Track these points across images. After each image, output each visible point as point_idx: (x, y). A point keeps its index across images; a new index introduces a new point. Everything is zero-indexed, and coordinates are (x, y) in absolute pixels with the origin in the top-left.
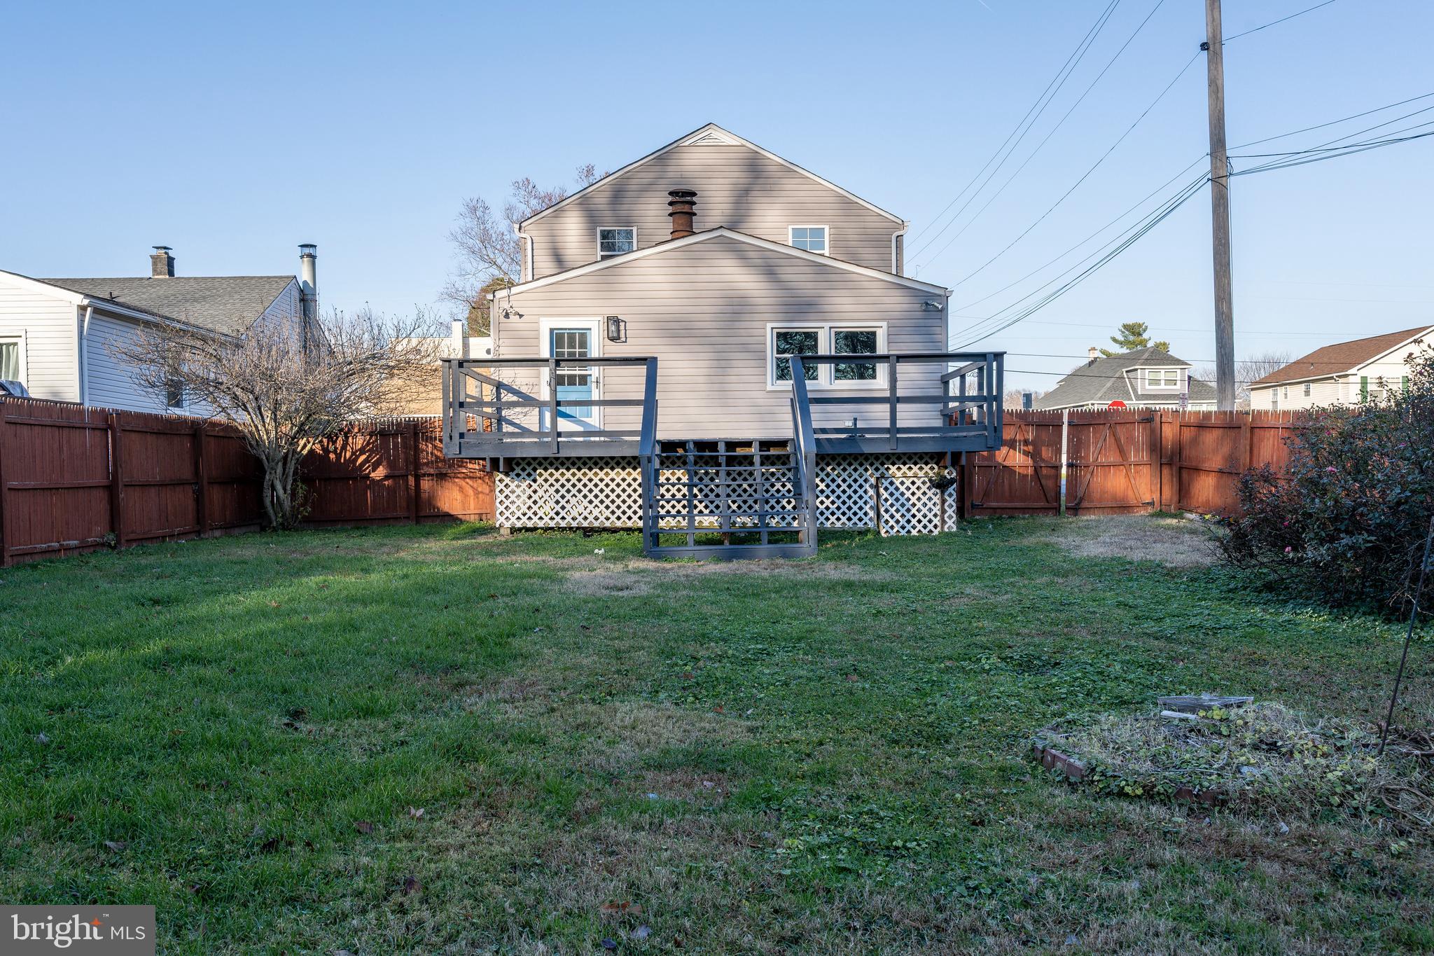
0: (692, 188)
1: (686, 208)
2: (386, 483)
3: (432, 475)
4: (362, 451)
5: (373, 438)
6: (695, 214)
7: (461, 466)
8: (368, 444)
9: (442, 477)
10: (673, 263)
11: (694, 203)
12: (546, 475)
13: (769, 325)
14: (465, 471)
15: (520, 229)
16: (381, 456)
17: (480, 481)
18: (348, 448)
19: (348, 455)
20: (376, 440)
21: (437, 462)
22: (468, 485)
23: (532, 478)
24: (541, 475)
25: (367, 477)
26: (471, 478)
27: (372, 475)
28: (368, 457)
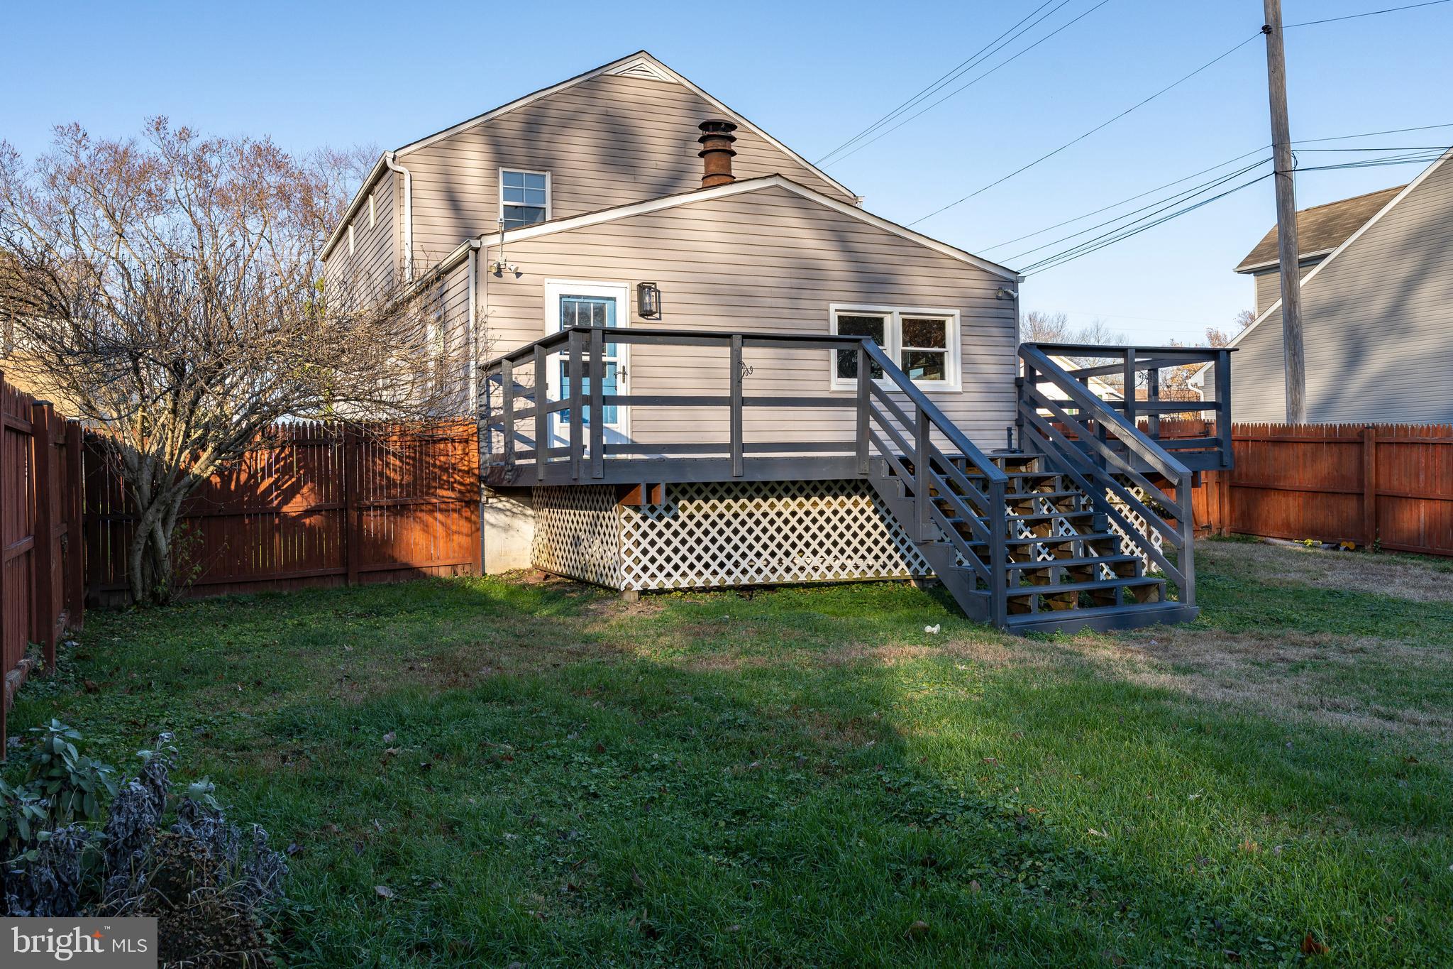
0: (733, 118)
1: (718, 144)
2: (307, 521)
3: (382, 508)
4: (267, 471)
5: (287, 451)
6: (733, 154)
7: (427, 494)
8: (277, 460)
9: (400, 509)
10: (719, 216)
11: (733, 139)
12: (691, 508)
13: (833, 306)
14: (435, 501)
15: (394, 159)
16: (298, 479)
17: (456, 515)
18: (244, 467)
19: (243, 477)
20: (291, 454)
21: (388, 488)
22: (437, 521)
23: (672, 513)
24: (684, 509)
25: (277, 511)
26: (441, 511)
27: (285, 509)
28: (277, 480)
